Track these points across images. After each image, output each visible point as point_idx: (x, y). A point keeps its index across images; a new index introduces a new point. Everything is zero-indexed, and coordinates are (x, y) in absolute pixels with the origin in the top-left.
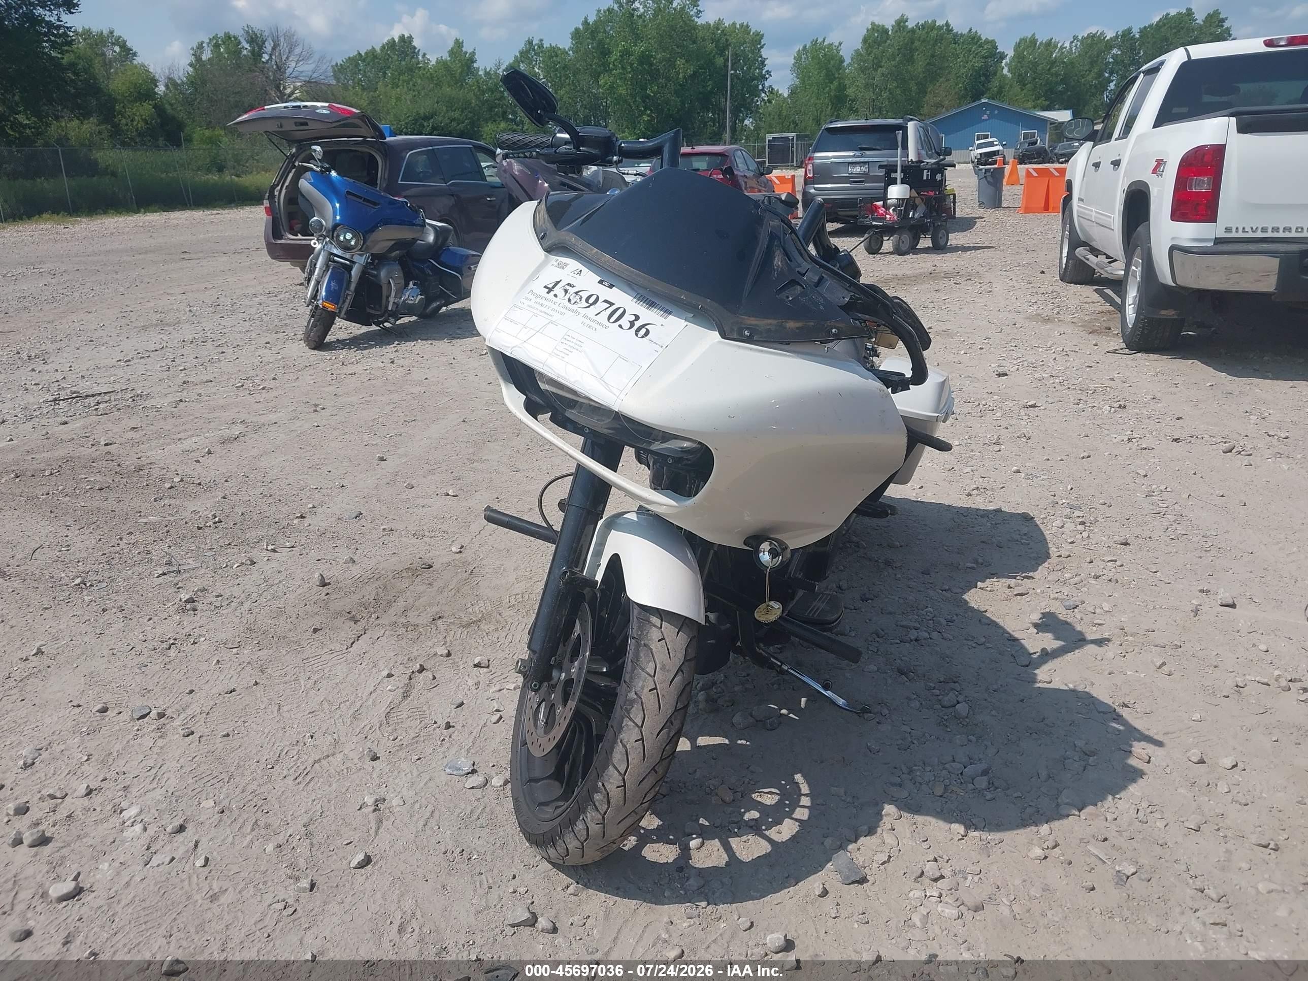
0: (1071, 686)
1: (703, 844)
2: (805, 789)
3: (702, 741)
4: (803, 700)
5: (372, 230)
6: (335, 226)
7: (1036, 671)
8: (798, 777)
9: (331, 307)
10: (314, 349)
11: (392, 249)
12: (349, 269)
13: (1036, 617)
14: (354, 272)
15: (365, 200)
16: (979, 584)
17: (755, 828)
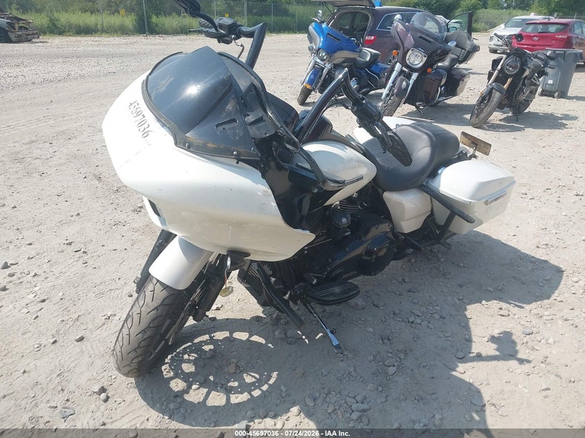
0: (471, 381)
1: (198, 389)
2: (271, 382)
3: (255, 338)
4: (321, 334)
5: (335, 52)
6: (319, 49)
7: (459, 364)
8: (275, 374)
9: (308, 87)
10: (300, 105)
11: (344, 62)
12: (323, 69)
13: (496, 333)
14: (325, 71)
15: (335, 38)
16: (484, 302)
17: (228, 391)
